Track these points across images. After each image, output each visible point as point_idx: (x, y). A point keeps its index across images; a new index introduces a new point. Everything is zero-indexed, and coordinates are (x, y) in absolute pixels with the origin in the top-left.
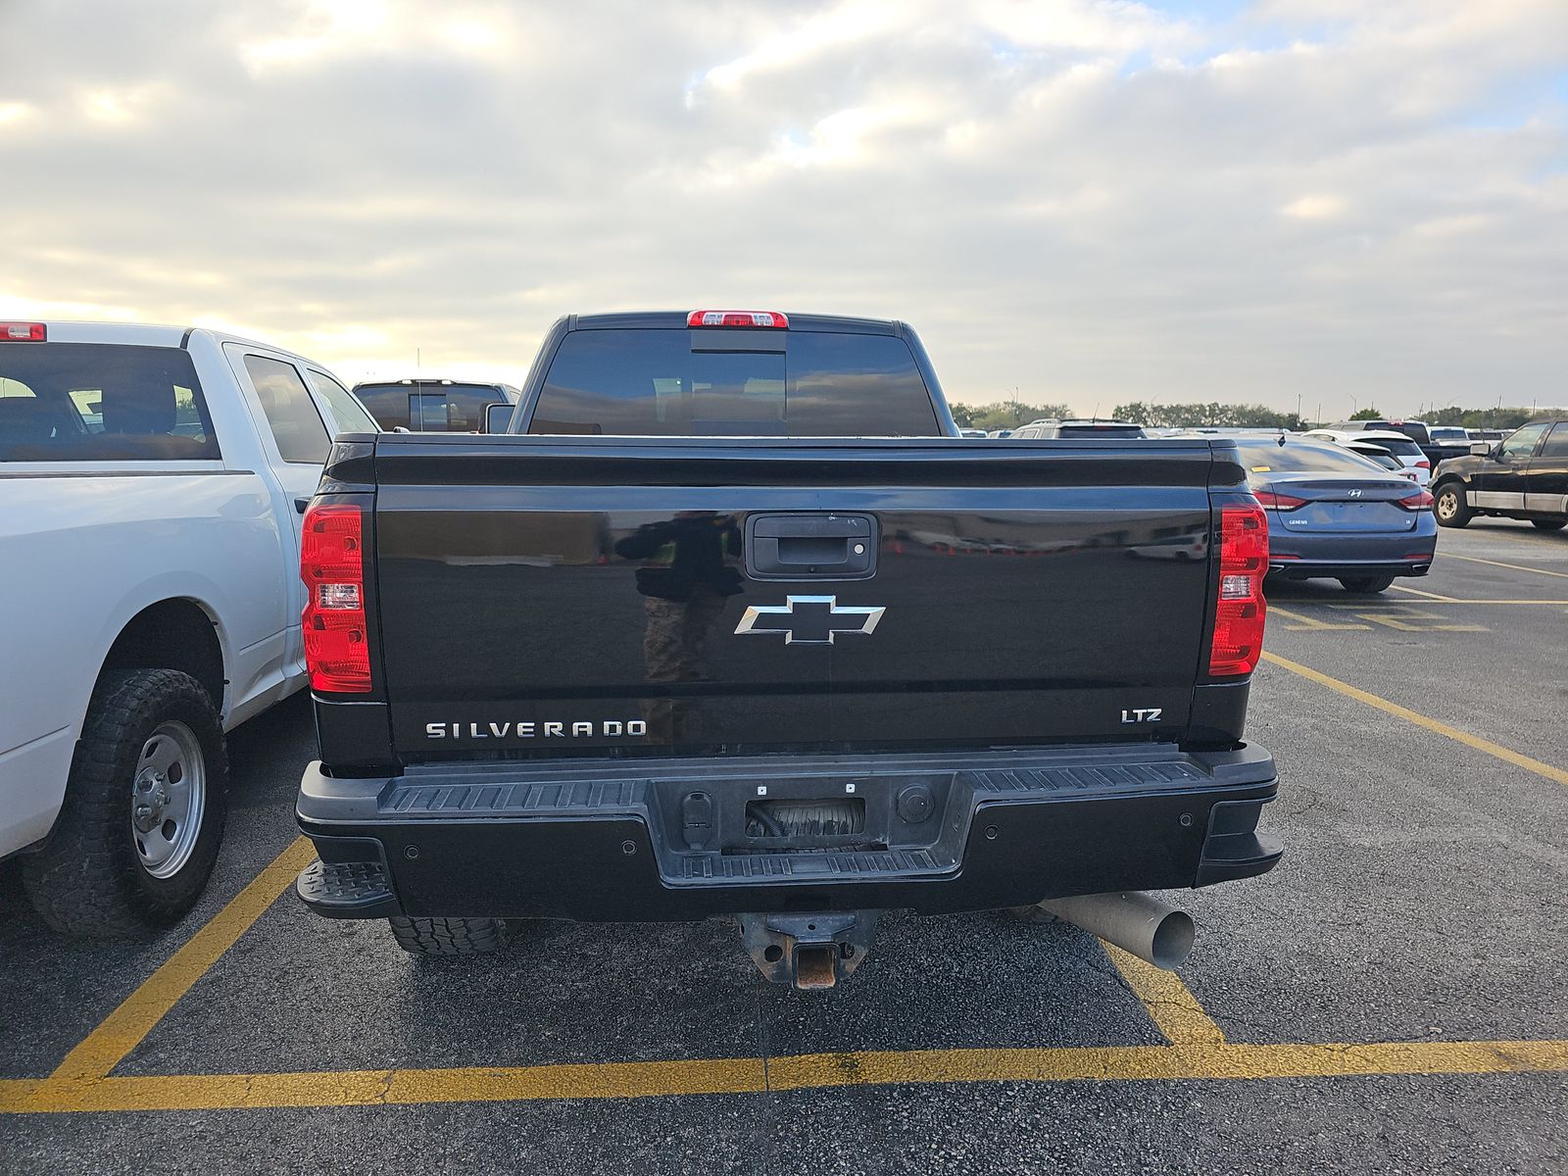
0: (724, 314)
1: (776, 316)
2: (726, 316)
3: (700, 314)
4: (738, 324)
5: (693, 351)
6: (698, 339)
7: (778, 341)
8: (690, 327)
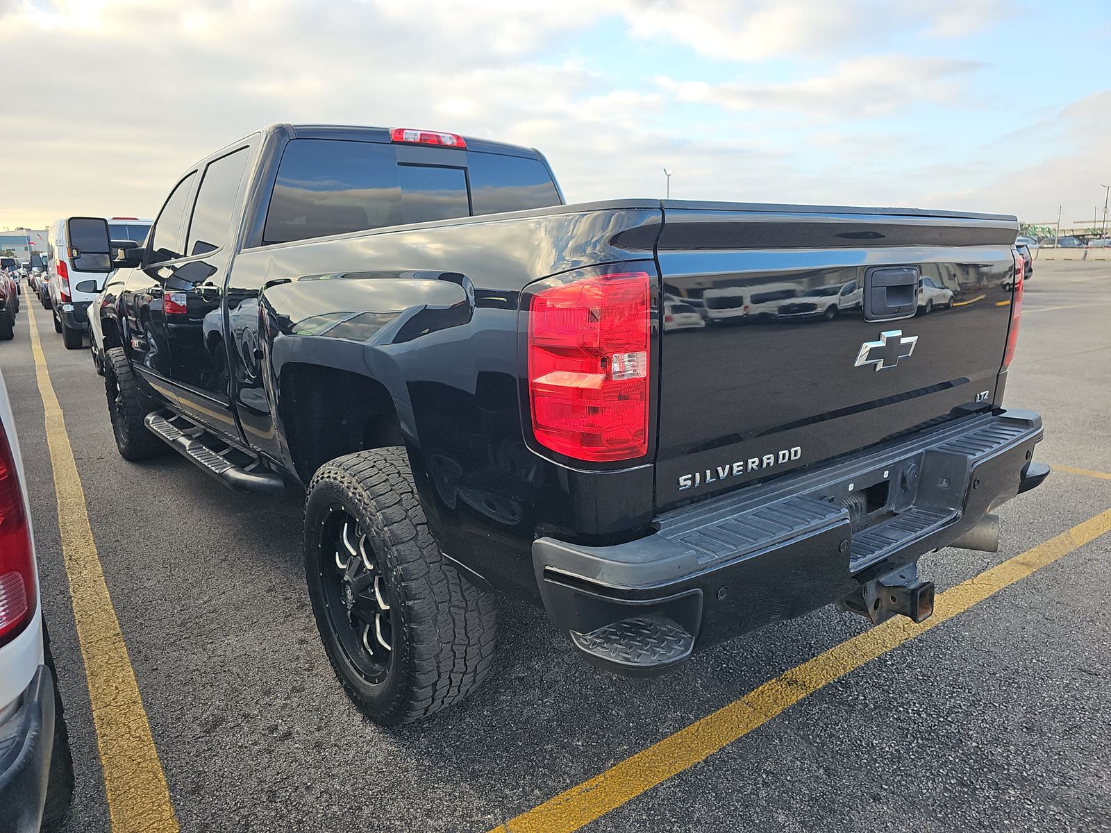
0: (419, 133)
1: (458, 138)
2: (421, 134)
3: (401, 131)
4: (430, 142)
5: (399, 164)
6: (402, 153)
7: (460, 159)
8: (393, 143)
